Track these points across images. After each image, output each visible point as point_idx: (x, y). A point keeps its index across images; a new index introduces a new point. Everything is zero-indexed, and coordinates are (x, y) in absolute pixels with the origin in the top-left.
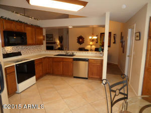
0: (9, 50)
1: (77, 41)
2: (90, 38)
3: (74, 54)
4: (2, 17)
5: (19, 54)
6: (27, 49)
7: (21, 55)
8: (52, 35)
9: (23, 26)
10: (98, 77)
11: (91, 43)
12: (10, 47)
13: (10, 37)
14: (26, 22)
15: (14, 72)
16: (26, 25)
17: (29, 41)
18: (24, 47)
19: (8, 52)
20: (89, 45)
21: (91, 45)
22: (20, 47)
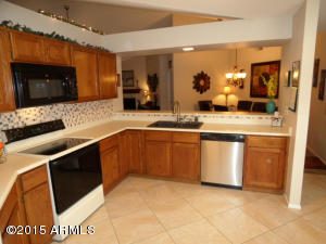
0: (31, 117)
1: (193, 85)
2: (229, 76)
3: (200, 121)
4: (5, 23)
5: (57, 125)
6: (77, 110)
7: (63, 128)
8: (132, 72)
9: (66, 49)
10: (274, 185)
11: (227, 89)
12: (32, 109)
13: (30, 81)
14: (73, 39)
15: (46, 182)
16: (74, 45)
17: (83, 89)
18: (69, 106)
19: (30, 123)
20: (222, 93)
21: (227, 95)
22: (61, 105)
